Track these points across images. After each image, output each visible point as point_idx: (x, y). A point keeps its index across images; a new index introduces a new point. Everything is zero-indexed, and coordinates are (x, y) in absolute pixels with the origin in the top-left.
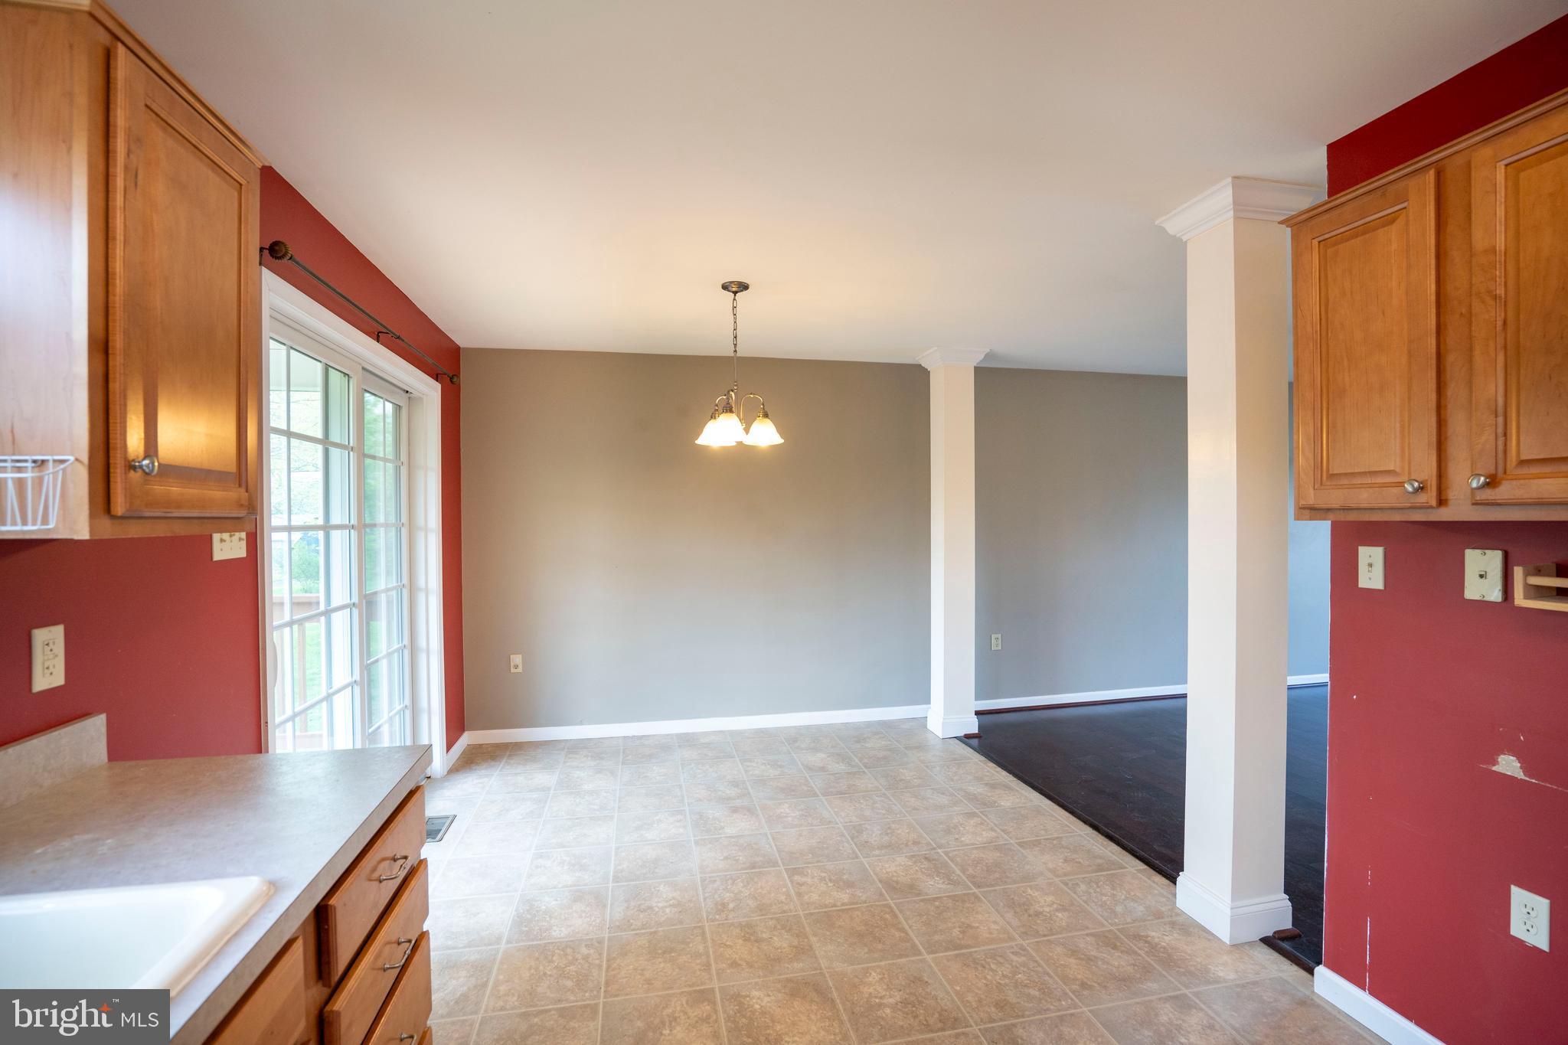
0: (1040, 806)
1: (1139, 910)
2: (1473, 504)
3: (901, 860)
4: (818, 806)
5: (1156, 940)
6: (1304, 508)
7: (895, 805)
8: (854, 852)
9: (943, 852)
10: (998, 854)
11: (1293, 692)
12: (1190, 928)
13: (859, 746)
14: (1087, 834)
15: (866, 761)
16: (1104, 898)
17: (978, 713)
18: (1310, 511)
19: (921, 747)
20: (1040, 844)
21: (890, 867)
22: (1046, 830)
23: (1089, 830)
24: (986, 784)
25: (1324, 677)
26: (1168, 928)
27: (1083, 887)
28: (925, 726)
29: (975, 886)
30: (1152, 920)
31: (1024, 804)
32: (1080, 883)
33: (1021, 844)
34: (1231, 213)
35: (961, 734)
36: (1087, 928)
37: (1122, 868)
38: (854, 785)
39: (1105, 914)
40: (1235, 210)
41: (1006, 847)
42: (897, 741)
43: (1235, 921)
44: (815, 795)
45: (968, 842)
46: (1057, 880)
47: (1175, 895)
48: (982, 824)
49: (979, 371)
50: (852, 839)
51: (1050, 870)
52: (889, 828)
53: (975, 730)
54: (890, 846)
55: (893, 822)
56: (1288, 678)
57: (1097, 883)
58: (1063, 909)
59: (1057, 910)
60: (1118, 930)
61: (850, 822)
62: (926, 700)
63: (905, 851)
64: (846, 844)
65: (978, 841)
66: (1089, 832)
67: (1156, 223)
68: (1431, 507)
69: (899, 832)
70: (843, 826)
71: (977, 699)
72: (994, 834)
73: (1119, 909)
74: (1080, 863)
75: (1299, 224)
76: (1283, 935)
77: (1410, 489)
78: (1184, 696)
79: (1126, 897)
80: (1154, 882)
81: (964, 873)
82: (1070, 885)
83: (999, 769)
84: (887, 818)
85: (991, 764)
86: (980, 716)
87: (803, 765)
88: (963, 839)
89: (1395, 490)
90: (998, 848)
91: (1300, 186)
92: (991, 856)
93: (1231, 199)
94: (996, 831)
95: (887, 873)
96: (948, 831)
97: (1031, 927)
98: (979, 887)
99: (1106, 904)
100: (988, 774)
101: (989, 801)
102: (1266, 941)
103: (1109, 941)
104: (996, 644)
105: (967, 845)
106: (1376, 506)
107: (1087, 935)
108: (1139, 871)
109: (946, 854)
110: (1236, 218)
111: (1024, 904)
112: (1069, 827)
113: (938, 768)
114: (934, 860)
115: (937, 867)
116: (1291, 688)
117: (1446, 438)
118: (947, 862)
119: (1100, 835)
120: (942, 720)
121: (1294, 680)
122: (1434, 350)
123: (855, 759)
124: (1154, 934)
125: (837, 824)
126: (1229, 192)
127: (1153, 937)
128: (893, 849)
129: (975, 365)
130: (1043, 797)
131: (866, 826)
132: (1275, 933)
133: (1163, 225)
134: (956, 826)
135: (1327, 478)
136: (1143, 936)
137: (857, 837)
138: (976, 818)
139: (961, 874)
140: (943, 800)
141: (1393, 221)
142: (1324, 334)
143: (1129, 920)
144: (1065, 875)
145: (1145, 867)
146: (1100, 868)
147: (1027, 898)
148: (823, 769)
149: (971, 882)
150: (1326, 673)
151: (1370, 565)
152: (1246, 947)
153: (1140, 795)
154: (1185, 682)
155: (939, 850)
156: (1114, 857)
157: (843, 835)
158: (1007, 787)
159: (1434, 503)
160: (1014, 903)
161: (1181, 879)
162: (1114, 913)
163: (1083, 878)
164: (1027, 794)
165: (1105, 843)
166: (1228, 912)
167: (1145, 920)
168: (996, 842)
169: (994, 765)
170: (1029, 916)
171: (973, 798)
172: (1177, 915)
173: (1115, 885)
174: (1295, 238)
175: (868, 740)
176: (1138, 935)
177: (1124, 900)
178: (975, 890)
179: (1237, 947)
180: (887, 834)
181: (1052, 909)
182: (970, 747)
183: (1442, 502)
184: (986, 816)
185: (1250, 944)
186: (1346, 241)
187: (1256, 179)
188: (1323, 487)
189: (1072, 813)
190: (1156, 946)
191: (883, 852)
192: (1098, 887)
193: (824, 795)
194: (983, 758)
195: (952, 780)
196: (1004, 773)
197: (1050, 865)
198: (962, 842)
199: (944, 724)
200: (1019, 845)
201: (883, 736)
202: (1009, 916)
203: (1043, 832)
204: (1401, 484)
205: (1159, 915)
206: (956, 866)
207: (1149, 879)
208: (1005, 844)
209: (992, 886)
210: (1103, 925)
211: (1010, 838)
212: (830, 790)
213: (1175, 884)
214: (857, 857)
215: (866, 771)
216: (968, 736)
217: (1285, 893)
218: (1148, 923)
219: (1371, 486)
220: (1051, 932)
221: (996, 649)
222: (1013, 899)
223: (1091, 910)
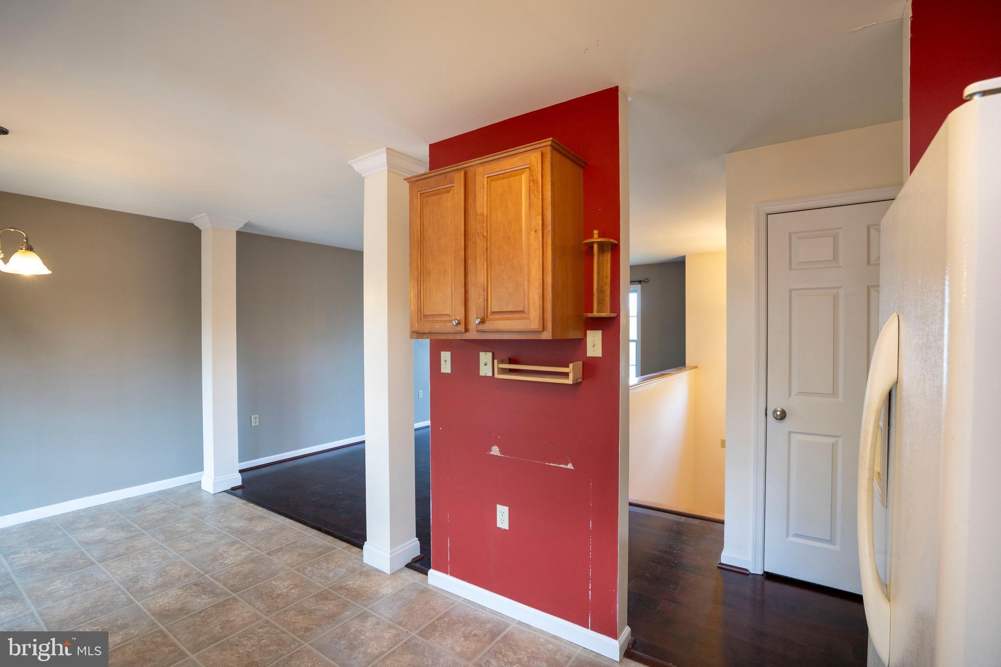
0: (284, 525)
1: (342, 571)
2: (477, 331)
3: (173, 592)
4: (94, 573)
5: (351, 586)
6: (414, 332)
7: (170, 552)
8: (129, 599)
9: (209, 576)
10: (253, 565)
11: (418, 432)
12: (370, 572)
13: (139, 514)
14: (314, 535)
15: (145, 524)
16: (322, 571)
17: (241, 471)
18: (418, 334)
19: (197, 503)
20: (283, 549)
21: (163, 601)
22: (287, 539)
23: (315, 532)
24: (246, 519)
25: (428, 423)
26: (358, 576)
27: (309, 568)
28: (200, 488)
29: (233, 592)
30: (350, 575)
31: (273, 525)
32: (307, 567)
33: (269, 554)
34: (386, 168)
35: (229, 488)
36: (311, 593)
37: (334, 549)
38: (132, 546)
39: (322, 581)
40: (388, 167)
41: (258, 558)
42: (174, 503)
43: (392, 560)
44: (92, 564)
45: (230, 563)
46: (292, 569)
47: (362, 556)
48: (241, 547)
49: (239, 234)
50: (128, 589)
51: (288, 564)
52: (164, 571)
53: (239, 483)
54: (163, 585)
55: (168, 566)
56: (415, 424)
57: (318, 564)
58: (296, 586)
59: (292, 589)
60: (329, 588)
61: (127, 577)
62: (200, 468)
63: (177, 584)
64: (122, 596)
65: (237, 560)
66: (315, 533)
67: (348, 163)
68: (463, 333)
69: (172, 572)
70: (119, 582)
71: (240, 461)
72: (250, 552)
73: (331, 575)
74: (308, 554)
75: (414, 181)
76: (415, 560)
77: (455, 324)
78: (363, 442)
79: (335, 566)
80: (352, 552)
81: (225, 586)
82: (301, 570)
83: (256, 507)
84: (163, 564)
85: (251, 505)
86: (244, 473)
87: (79, 542)
88: (226, 562)
89: (449, 324)
90: (253, 561)
91: (417, 161)
92: (247, 568)
93: (385, 160)
94: (251, 549)
95: (160, 606)
96: (215, 559)
97: (273, 606)
98: (237, 591)
99: (323, 574)
100: (248, 512)
101: (247, 531)
102: (408, 566)
103: (323, 597)
104: (255, 422)
105: (230, 565)
106: (442, 332)
107: (310, 598)
108: (344, 548)
109: (212, 576)
110: (389, 171)
111: (269, 592)
112: (302, 533)
113: (209, 516)
114: (201, 584)
115: (202, 587)
116: (416, 430)
117: (468, 300)
118: (212, 582)
119: (321, 533)
120: (213, 480)
121: (418, 425)
122: (463, 257)
123: (134, 525)
124: (350, 583)
125: (113, 581)
126: (384, 156)
127: (350, 585)
128: (167, 586)
129: (237, 230)
130: (286, 518)
131: (143, 575)
132: (412, 560)
133: (353, 165)
134: (222, 554)
135: (423, 317)
136: (344, 586)
137: (133, 587)
138: (237, 544)
139: (223, 587)
140: (212, 538)
141: (448, 192)
142: (422, 242)
143: (336, 580)
144: (298, 564)
145: (348, 545)
146: (320, 553)
147: (272, 588)
148: (101, 541)
149: (231, 590)
150: (428, 420)
151: (446, 361)
152: (398, 572)
153: (347, 502)
154: (364, 434)
155: (206, 576)
156: (330, 544)
157: (119, 589)
158: (261, 518)
159: (463, 330)
160: (262, 594)
161: (366, 546)
162: (327, 578)
163: (310, 563)
164: (275, 519)
165: (325, 537)
166: (389, 556)
167: (346, 576)
168: (251, 557)
169: (253, 505)
170: (273, 598)
171: (235, 531)
172: (364, 567)
173: (329, 561)
174: (411, 189)
175: (148, 508)
176: (341, 587)
177: (334, 568)
178: (234, 595)
179: (394, 574)
180: (161, 576)
181: (288, 589)
182: (236, 496)
183: (467, 330)
184: (244, 541)
185: (400, 570)
186: (431, 196)
187: (398, 152)
188: (421, 322)
189: (305, 524)
190: (351, 589)
191: (157, 591)
192: (319, 565)
193: (100, 562)
194: (244, 502)
195: (220, 522)
196: (260, 508)
197: (289, 561)
198: (225, 564)
199: (214, 483)
200: (268, 554)
201: (162, 502)
202: (258, 604)
203: (285, 541)
204: (451, 321)
205: (353, 571)
206: (219, 582)
207: (349, 551)
208: (257, 557)
209: (247, 587)
210: (320, 588)
211: (262, 551)
212: (109, 556)
213: (362, 549)
214: (132, 602)
215: (145, 532)
216: (234, 489)
217: (416, 537)
218: (347, 578)
219: (441, 321)
220: (287, 604)
221: (254, 425)
222: (262, 591)
223: (314, 581)
